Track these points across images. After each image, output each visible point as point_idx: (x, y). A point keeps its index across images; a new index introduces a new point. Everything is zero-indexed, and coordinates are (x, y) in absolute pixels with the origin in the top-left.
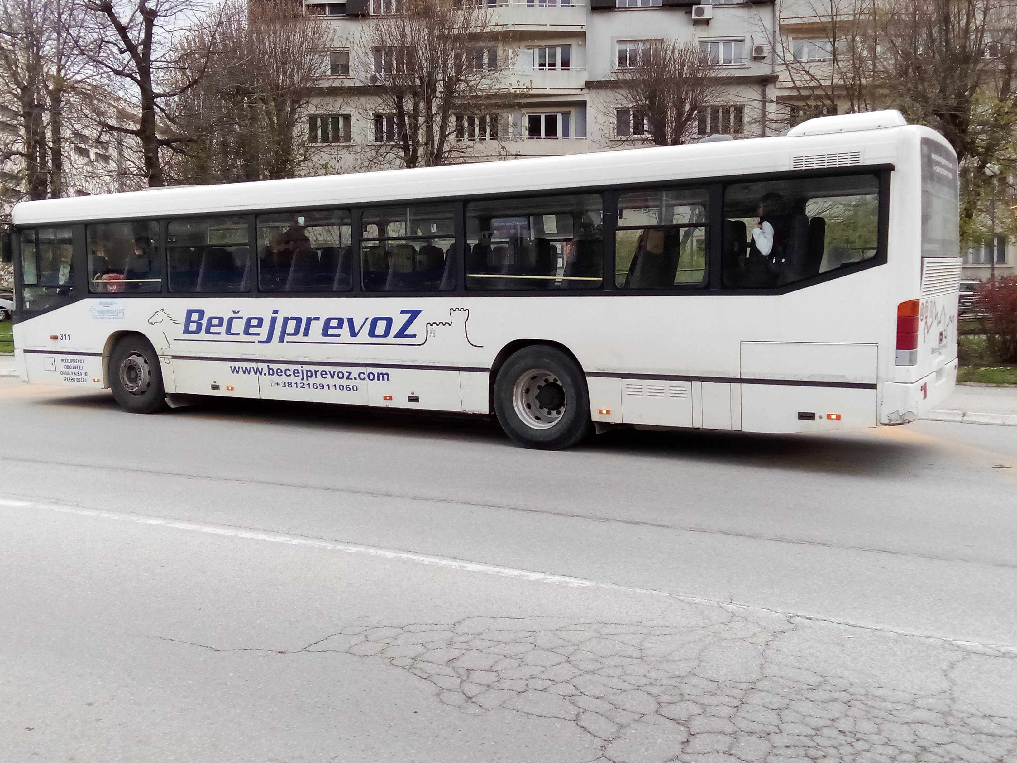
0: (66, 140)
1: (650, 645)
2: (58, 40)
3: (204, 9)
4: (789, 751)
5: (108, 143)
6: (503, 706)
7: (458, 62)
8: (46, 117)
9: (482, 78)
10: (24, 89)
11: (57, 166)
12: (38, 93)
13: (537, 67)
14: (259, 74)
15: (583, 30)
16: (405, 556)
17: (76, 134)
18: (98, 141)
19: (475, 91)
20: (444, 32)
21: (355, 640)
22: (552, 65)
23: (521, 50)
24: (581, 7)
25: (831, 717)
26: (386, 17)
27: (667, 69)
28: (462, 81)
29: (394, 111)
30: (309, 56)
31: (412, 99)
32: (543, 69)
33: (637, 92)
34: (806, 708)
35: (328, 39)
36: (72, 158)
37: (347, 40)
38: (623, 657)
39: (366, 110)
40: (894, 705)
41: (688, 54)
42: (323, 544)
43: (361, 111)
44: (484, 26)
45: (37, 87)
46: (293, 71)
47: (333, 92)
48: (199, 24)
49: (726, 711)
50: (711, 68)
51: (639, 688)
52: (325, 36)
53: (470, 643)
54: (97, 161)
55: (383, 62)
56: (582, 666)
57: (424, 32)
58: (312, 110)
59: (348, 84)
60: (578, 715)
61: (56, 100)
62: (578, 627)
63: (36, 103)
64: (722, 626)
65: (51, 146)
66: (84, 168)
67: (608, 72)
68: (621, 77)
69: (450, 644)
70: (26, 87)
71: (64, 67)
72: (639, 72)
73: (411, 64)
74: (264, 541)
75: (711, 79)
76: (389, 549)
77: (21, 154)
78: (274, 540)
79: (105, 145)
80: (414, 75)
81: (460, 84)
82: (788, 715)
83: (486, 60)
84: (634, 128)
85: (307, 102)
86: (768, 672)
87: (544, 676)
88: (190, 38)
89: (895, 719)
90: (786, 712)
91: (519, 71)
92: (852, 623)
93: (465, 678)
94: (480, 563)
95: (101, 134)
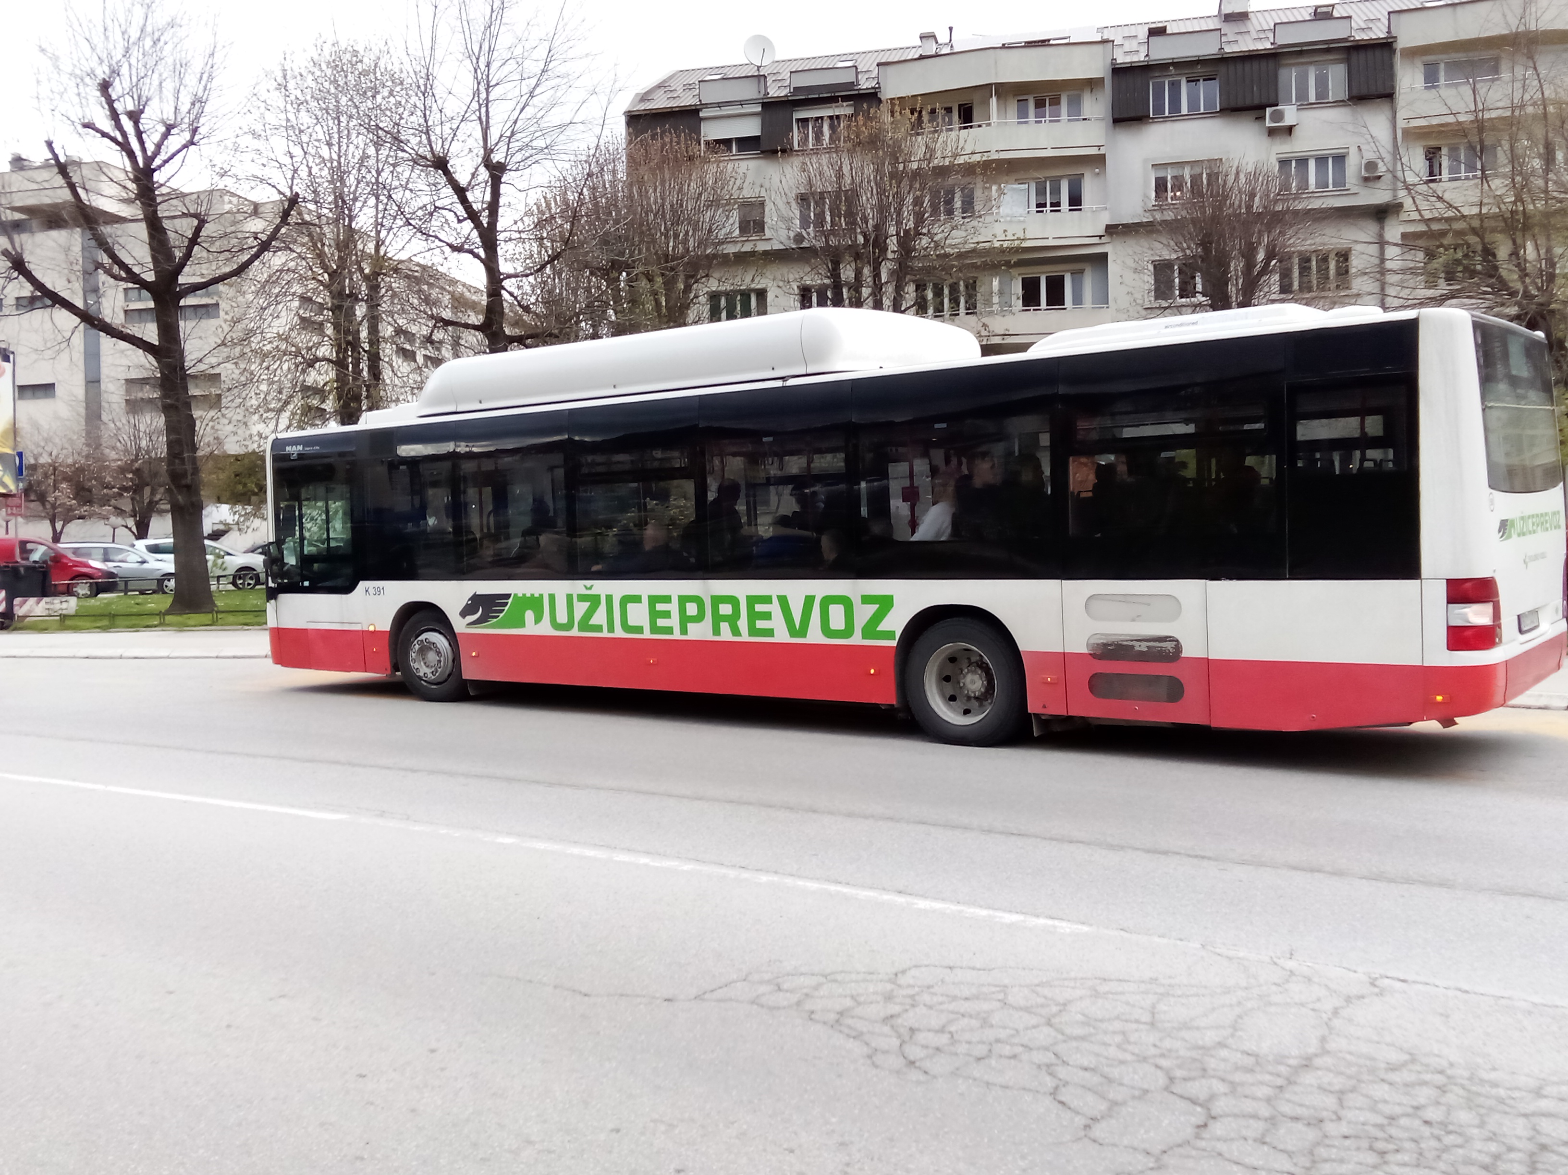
0: (386, 340)
1: (1165, 1008)
2: (377, 207)
3: (566, 157)
4: (1347, 1142)
5: (441, 342)
6: (955, 1073)
7: (917, 208)
8: (360, 310)
9: (953, 229)
10: (332, 274)
11: (374, 375)
12: (351, 279)
13: (1034, 208)
14: (641, 241)
15: (1102, 152)
16: (833, 888)
17: (399, 331)
18: (429, 340)
19: (942, 247)
20: (897, 168)
21: (763, 989)
22: (1056, 204)
23: (1010, 186)
24: (1097, 119)
25: (1415, 1104)
26: (816, 152)
27: (1228, 202)
28: (924, 234)
29: (827, 281)
30: (709, 213)
31: (853, 265)
32: (1042, 211)
33: (1184, 236)
34: (1380, 1091)
35: (736, 187)
36: (394, 364)
37: (762, 186)
38: (1126, 1021)
39: (789, 282)
40: (1510, 1092)
41: (1260, 179)
42: (723, 871)
43: (781, 284)
44: (955, 156)
45: (350, 271)
46: (687, 233)
47: (743, 259)
48: (561, 178)
49: (1263, 1091)
50: (1297, 197)
51: (1145, 1059)
52: (731, 183)
53: (917, 998)
54: (427, 367)
55: (812, 214)
56: (1068, 1031)
57: (869, 170)
58: (713, 285)
59: (762, 247)
60: (1056, 1088)
61: (374, 288)
62: (1066, 983)
63: (347, 292)
64: (1274, 988)
65: (367, 349)
66: (410, 376)
67: (1140, 211)
68: (1158, 216)
69: (889, 998)
70: (335, 271)
71: (383, 242)
72: (1186, 209)
73: (851, 215)
74: (646, 865)
75: (1296, 213)
76: (812, 879)
77: (329, 361)
78: (659, 865)
79: (437, 345)
80: (855, 229)
81: (920, 239)
82: (1353, 1100)
83: (958, 204)
84: (1181, 289)
85: (707, 276)
86: (1331, 1046)
87: (1016, 1040)
88: (549, 196)
89: (1507, 1109)
90: (1351, 1095)
91: (1008, 216)
92: (1466, 987)
93: (907, 1038)
94: (936, 899)
95: (432, 331)
